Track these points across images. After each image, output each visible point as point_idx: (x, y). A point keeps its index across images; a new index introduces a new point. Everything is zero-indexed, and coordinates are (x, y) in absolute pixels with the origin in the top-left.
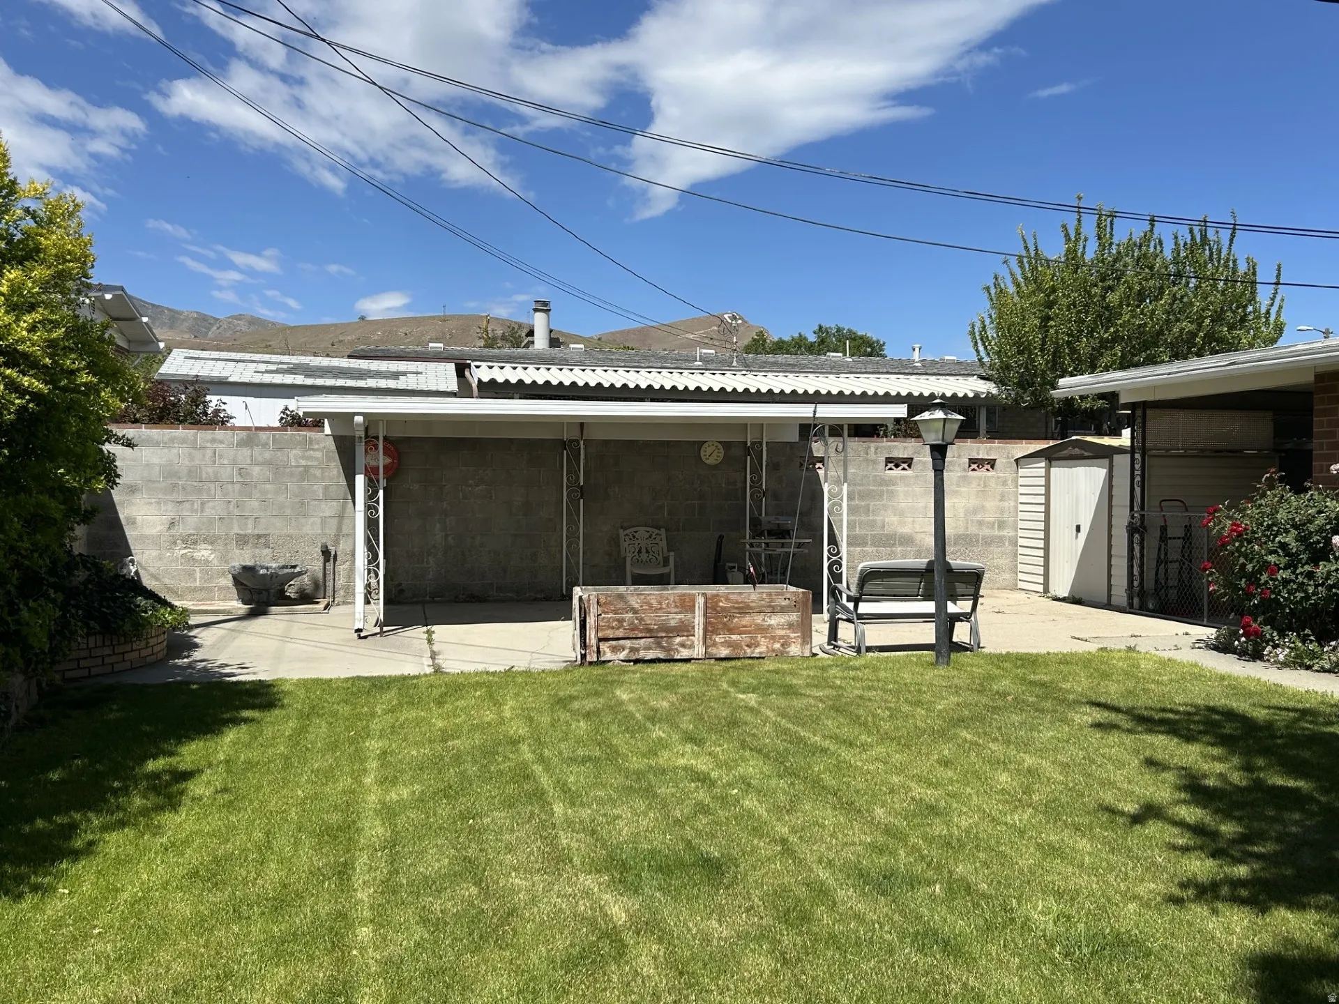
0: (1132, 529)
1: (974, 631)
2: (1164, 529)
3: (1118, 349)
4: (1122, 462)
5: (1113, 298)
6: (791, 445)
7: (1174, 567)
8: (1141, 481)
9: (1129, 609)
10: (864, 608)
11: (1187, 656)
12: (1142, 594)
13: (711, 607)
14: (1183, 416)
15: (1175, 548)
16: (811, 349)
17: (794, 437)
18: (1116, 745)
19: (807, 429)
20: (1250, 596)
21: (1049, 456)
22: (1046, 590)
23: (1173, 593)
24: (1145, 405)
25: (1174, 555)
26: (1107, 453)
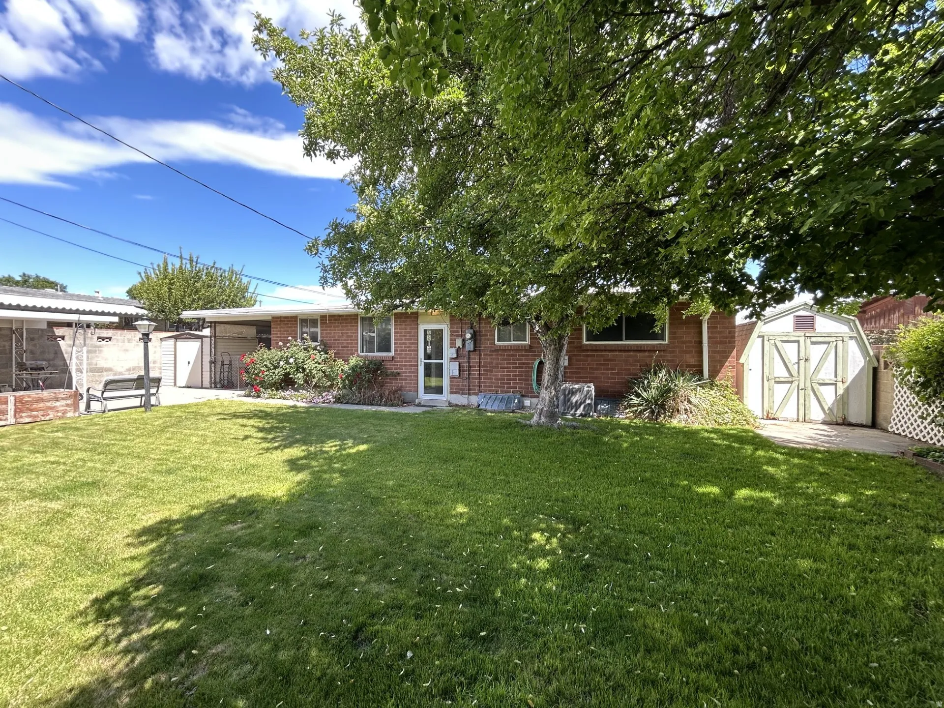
0: (211, 362)
1: (158, 399)
2: (222, 362)
3: (200, 303)
4: (207, 341)
5: (198, 285)
6: (42, 330)
7: (226, 374)
8: (214, 347)
9: (211, 388)
10: (106, 395)
11: (236, 399)
12: (215, 383)
13: (17, 400)
14: (228, 326)
15: (226, 368)
16: (17, 283)
17: (45, 327)
18: (228, 424)
19: (52, 324)
20: (256, 380)
21: (176, 338)
22: (175, 385)
23: (226, 382)
24: (215, 322)
25: (226, 370)
26: (201, 337)
